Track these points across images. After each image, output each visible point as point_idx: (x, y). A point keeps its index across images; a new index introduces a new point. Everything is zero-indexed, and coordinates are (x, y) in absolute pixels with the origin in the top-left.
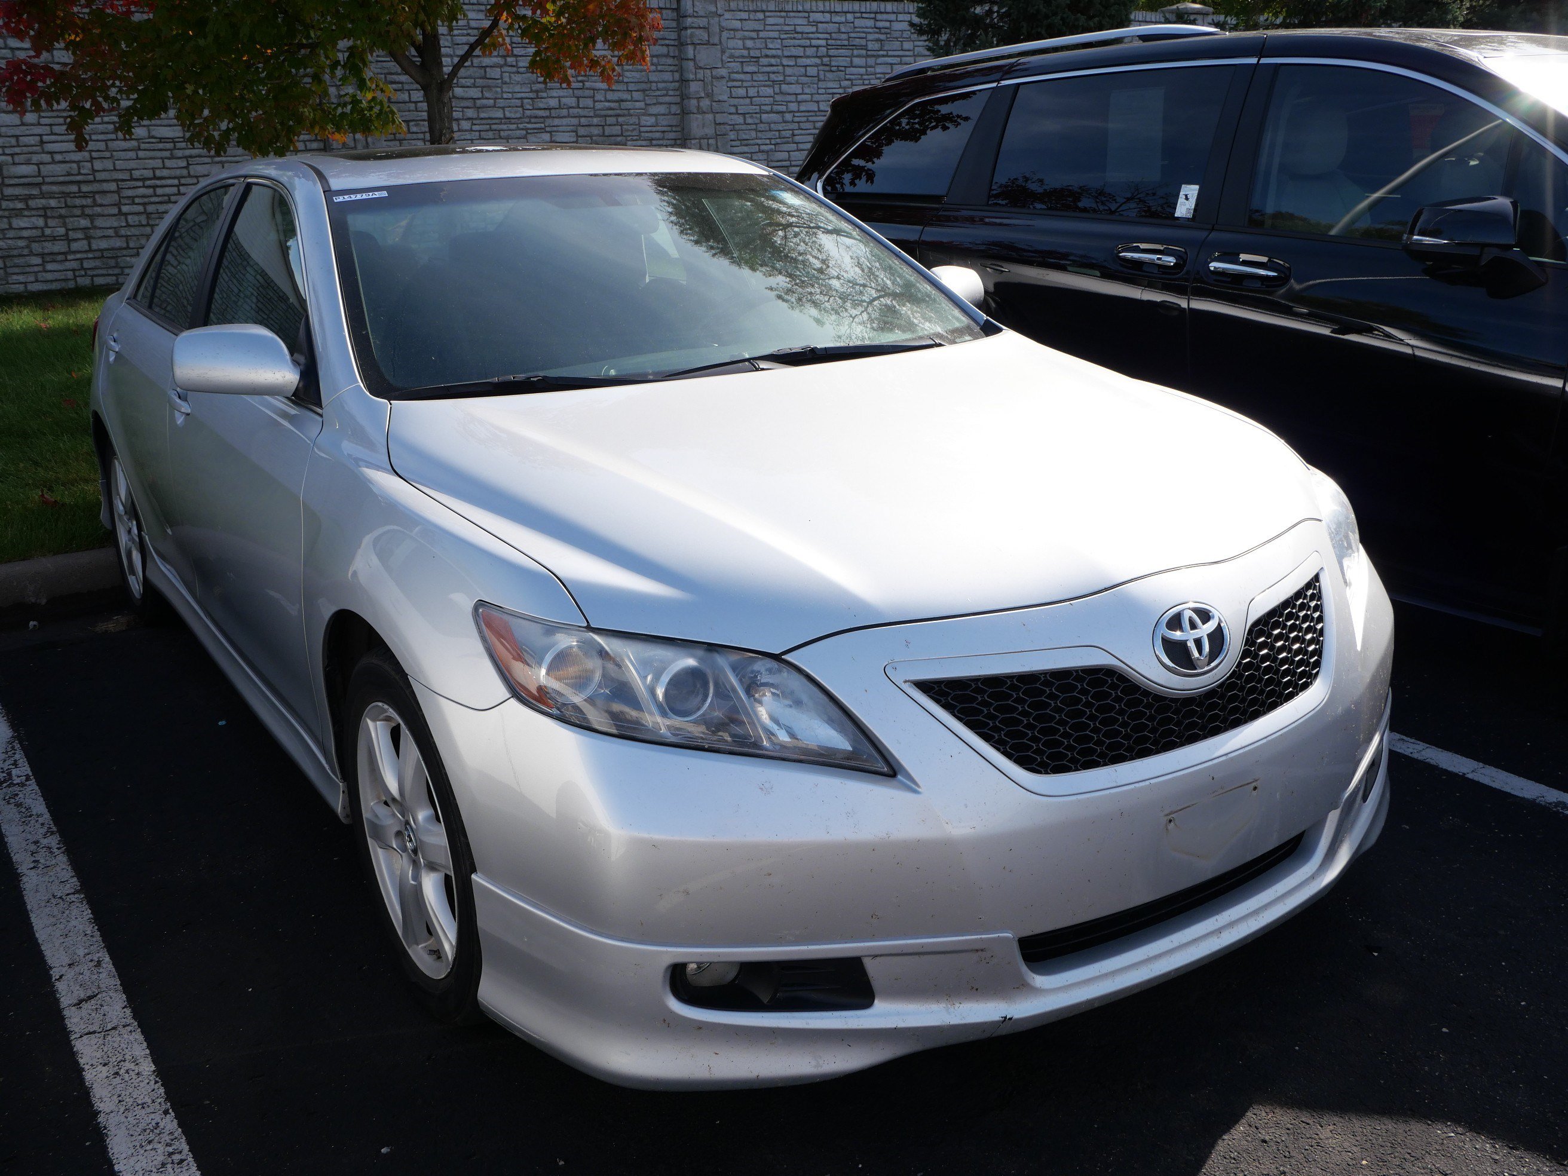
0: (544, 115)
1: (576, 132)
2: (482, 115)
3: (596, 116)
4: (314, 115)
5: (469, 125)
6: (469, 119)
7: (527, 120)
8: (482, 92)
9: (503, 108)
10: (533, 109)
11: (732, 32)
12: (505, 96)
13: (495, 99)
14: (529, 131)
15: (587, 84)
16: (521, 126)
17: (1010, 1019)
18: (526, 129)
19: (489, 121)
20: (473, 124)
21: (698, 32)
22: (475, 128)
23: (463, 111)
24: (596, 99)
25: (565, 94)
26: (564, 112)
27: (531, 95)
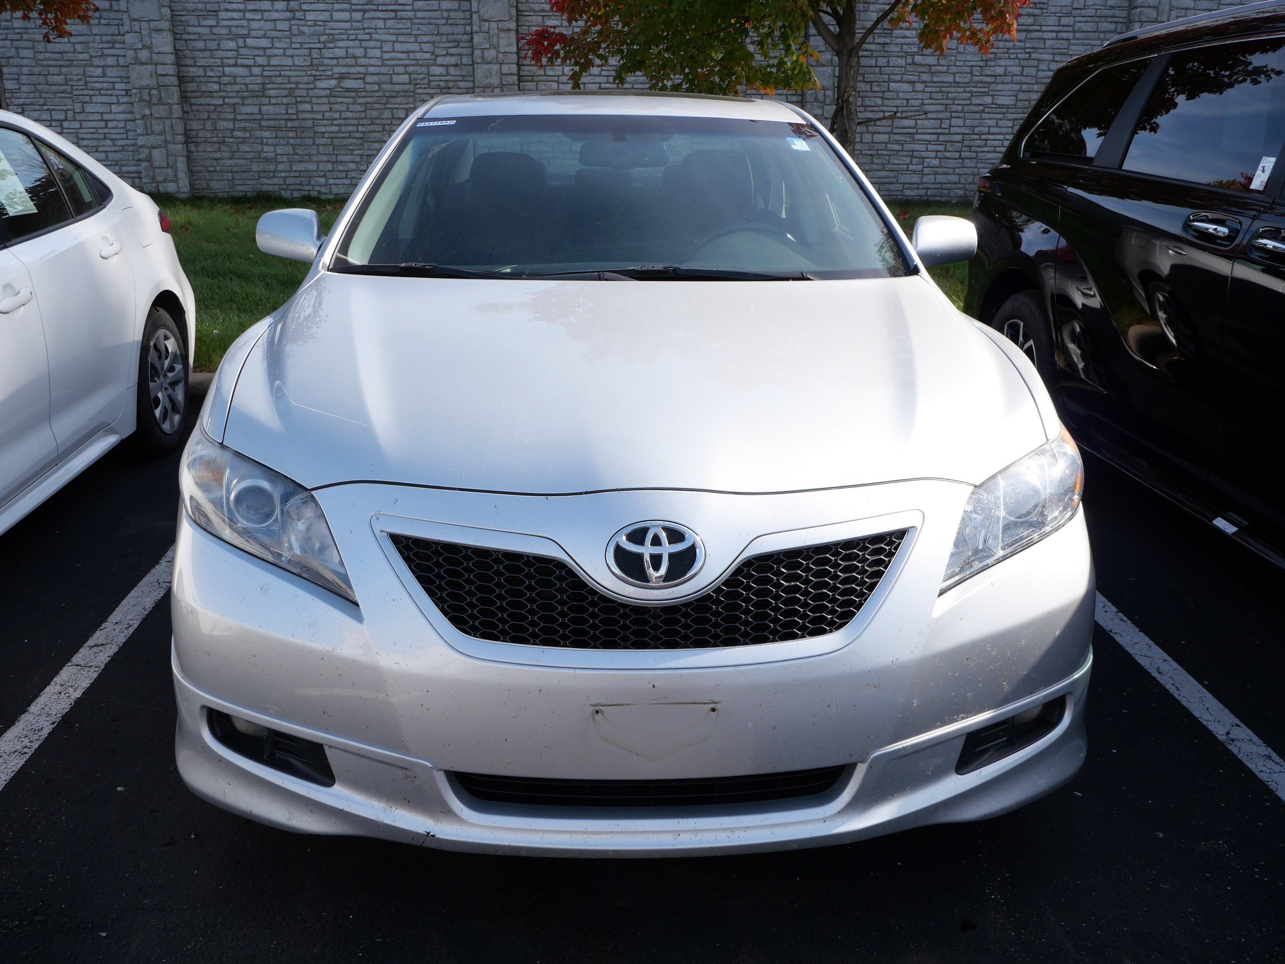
0: (990, 81)
1: (1016, 96)
2: (935, 79)
3: (1037, 83)
4: (749, 72)
5: (923, 87)
6: (923, 82)
7: (974, 85)
8: (938, 60)
9: (954, 74)
10: (981, 75)
11: (1184, 11)
12: (958, 63)
13: (949, 66)
14: (974, 94)
15: (1034, 56)
16: (967, 89)
17: (433, 836)
18: (971, 92)
19: (940, 85)
20: (926, 86)
21: (1146, 11)
22: (927, 89)
23: (919, 75)
24: (1039, 68)
25: (1012, 64)
26: (1008, 79)
27: (981, 64)
